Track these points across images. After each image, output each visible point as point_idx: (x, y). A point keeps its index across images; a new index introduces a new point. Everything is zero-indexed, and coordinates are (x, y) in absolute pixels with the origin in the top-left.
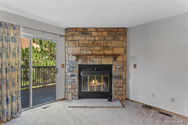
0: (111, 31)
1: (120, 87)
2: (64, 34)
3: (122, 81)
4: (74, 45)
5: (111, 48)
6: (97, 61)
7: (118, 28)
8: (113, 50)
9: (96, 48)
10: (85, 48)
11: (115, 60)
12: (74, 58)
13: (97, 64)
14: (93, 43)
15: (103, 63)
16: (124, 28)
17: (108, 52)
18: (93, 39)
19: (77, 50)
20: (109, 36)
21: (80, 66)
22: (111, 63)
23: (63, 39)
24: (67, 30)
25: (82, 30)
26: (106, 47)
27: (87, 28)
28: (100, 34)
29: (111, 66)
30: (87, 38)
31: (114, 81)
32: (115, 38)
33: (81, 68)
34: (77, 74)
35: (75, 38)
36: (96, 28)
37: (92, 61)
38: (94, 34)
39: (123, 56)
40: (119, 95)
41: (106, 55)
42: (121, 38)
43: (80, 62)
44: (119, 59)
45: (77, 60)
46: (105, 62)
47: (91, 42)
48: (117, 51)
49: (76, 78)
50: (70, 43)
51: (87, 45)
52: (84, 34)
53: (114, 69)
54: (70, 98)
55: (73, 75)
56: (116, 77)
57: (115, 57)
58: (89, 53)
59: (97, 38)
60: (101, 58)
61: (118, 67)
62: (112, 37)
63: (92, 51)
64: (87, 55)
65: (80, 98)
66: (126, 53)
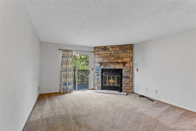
0: (121, 47)
1: (127, 84)
2: (93, 50)
3: (129, 80)
4: (99, 57)
5: (121, 58)
6: (112, 67)
7: (126, 45)
8: (123, 59)
9: (112, 58)
10: (105, 59)
11: (124, 66)
12: (99, 65)
13: (113, 68)
14: (110, 55)
15: (117, 68)
16: (130, 45)
17: (120, 61)
18: (110, 52)
19: (100, 60)
20: (120, 50)
21: (102, 69)
22: (121, 68)
23: (93, 54)
24: (95, 48)
25: (103, 47)
26: (118, 58)
27: (106, 46)
28: (114, 49)
29: (122, 70)
30: (107, 52)
31: (123, 80)
32: (124, 51)
33: (103, 70)
34: (100, 74)
35: (99, 53)
36: (112, 46)
37: (109, 66)
38: (110, 49)
39: (129, 63)
40: (127, 89)
41: (118, 63)
42: (128, 51)
43: (102, 67)
44: (127, 65)
45: (100, 66)
47: (109, 55)
48: (125, 60)
49: (100, 77)
50: (97, 56)
51: (106, 57)
52: (104, 50)
53: (123, 72)
54: (96, 88)
55: (98, 75)
56: (125, 77)
57: (124, 64)
58: (108, 61)
59: (112, 52)
60: (115, 65)
61: (126, 70)
62: (122, 51)
63: (109, 60)
64: (106, 63)
65: (102, 89)
66: (132, 61)
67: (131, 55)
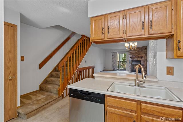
0: (140, 48)
3: (144, 67)
6: (136, 59)
7: (143, 47)
8: (141, 55)
9: (136, 55)
12: (130, 58)
16: (145, 46)
17: (140, 56)
18: (135, 51)
19: (131, 56)
20: (140, 50)
22: (141, 60)
26: (139, 54)
32: (142, 51)
33: (132, 61)
34: (131, 63)
35: (131, 52)
41: (139, 57)
42: (144, 50)
43: (132, 59)
44: (143, 58)
46: (139, 59)
49: (131, 64)
50: (129, 53)
51: (134, 54)
53: (141, 62)
54: (129, 71)
55: (130, 64)
56: (142, 65)
57: (142, 57)
58: (134, 56)
59: (136, 51)
61: (143, 61)
63: (135, 56)
64: (134, 57)
65: (132, 71)
66: (147, 56)
67: (145, 52)
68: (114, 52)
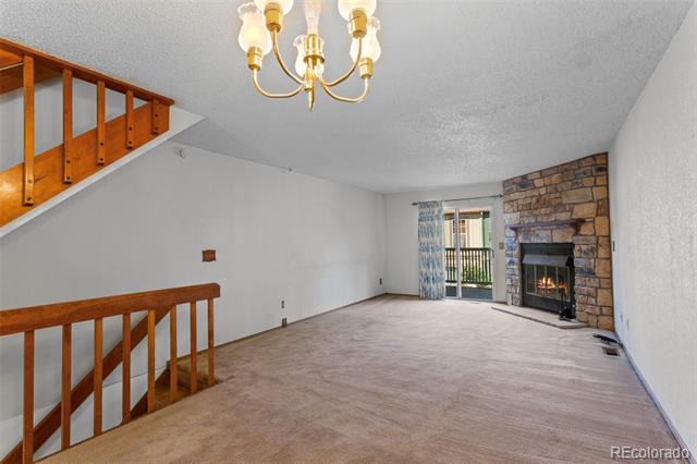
0: (566, 170)
1: (589, 295)
2: (500, 191)
3: (594, 282)
4: (511, 210)
5: (568, 208)
6: (544, 237)
8: (571, 211)
9: (543, 211)
10: (526, 213)
11: (577, 233)
12: (512, 233)
13: (545, 241)
14: (538, 201)
15: (556, 240)
16: (593, 157)
17: (563, 216)
18: (536, 193)
19: (516, 218)
20: (563, 181)
21: (522, 245)
22: (570, 241)
23: (499, 203)
24: (505, 183)
25: (519, 180)
26: (559, 207)
27: (527, 175)
28: (547, 181)
29: (571, 246)
30: (529, 193)
31: (578, 281)
32: (577, 185)
33: (524, 249)
34: (516, 260)
35: (512, 196)
36: (541, 171)
37: (537, 236)
38: (538, 183)
39: (593, 222)
40: (589, 314)
41: (559, 224)
42: (588, 181)
43: (521, 239)
44: (586, 230)
45: (517, 237)
46: (559, 237)
47: (534, 199)
48: (584, 211)
49: (516, 266)
50: (507, 207)
51: (529, 207)
52: (523, 187)
53: (576, 254)
54: (510, 301)
55: (511, 262)
56: (581, 270)
57: (577, 225)
58: (533, 220)
59: (543, 191)
60: (552, 230)
61: (584, 248)
62: (569, 183)
63: (536, 216)
64: (530, 225)
65: (524, 304)
66: (607, 214)
67: (598, 193)
68: (425, 205)
